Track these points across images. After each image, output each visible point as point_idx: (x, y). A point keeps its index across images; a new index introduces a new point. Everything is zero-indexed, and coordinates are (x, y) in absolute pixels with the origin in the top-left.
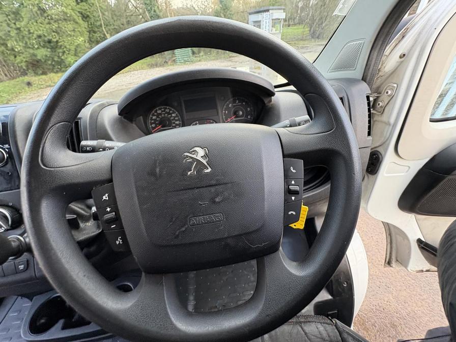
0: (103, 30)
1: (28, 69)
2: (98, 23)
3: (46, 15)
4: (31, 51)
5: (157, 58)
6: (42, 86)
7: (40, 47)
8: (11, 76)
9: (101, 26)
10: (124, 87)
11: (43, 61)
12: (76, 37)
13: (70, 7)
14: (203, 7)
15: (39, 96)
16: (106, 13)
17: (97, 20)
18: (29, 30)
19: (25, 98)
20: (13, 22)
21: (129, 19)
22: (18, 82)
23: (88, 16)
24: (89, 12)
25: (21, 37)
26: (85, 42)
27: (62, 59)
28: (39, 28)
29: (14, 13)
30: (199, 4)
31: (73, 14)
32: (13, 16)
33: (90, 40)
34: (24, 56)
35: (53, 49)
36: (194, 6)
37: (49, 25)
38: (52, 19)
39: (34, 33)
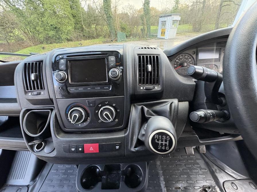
0: (82, 23)
1: (44, 41)
2: (80, 20)
3: (56, 15)
4: (47, 32)
5: (107, 38)
6: (49, 50)
7: (51, 30)
8: (35, 44)
9: (81, 21)
11: (51, 37)
12: (69, 26)
13: (68, 12)
14: (133, 13)
16: (85, 15)
17: (80, 18)
18: (47, 22)
20: (41, 18)
21: (95, 18)
22: (39, 47)
23: (75, 16)
24: (76, 14)
25: (43, 25)
26: (72, 29)
27: (60, 37)
28: (53, 21)
29: (42, 14)
30: (131, 12)
31: (69, 15)
32: (41, 15)
33: (75, 28)
34: (43, 34)
35: (57, 32)
36: (128, 13)
37: (57, 20)
38: (59, 17)
39: (49, 23)
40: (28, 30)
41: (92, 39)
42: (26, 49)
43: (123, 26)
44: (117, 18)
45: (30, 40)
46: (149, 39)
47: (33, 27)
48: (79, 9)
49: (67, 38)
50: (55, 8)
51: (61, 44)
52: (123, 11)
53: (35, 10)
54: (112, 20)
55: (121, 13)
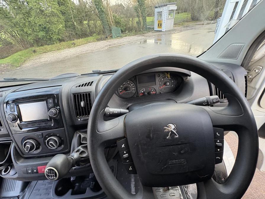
0: (73, 21)
1: (34, 43)
2: (70, 17)
3: (43, 13)
4: (36, 33)
5: (102, 35)
6: (41, 53)
7: (40, 31)
8: (25, 47)
9: (72, 18)
10: (84, 53)
11: (41, 38)
12: (59, 25)
13: (56, 9)
14: (128, 4)
15: (39, 58)
16: (74, 11)
17: (70, 15)
18: (35, 22)
19: (33, 59)
20: (27, 18)
21: (87, 14)
22: (29, 50)
23: (65, 13)
24: (66, 10)
25: (31, 26)
26: (63, 27)
27: (51, 37)
28: (41, 21)
29: (27, 13)
30: (126, 3)
31: (57, 12)
32: (27, 15)
33: (66, 26)
34: (32, 36)
35: (47, 32)
36: (122, 4)
37: (45, 19)
38: (46, 16)
39: (37, 24)
40: (15, 33)
41: (85, 37)
42: (16, 54)
43: (117, 20)
44: (109, 12)
45: (19, 43)
46: (145, 33)
47: (20, 29)
48: (68, 5)
49: (59, 38)
50: (41, 6)
51: (53, 45)
52: (117, 3)
53: (20, 10)
54: (104, 15)
55: (115, 4)
